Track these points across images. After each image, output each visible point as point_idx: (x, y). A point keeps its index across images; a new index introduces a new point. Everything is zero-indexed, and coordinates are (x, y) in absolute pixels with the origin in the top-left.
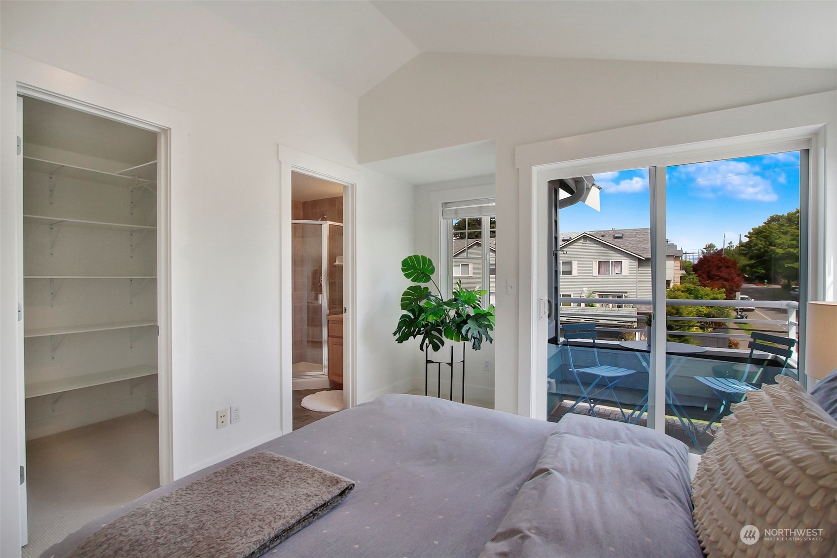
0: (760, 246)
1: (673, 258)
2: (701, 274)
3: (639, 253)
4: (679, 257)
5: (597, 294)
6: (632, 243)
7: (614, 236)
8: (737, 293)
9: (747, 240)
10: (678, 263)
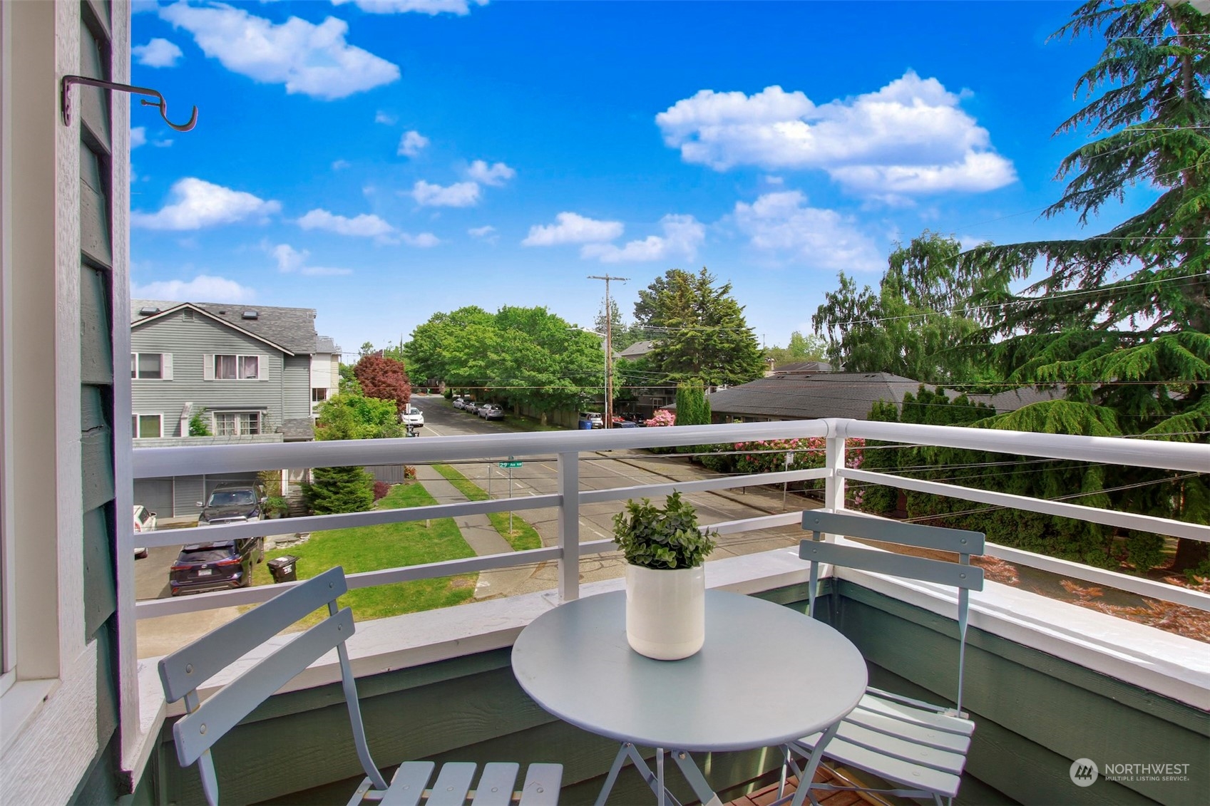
0: (425, 347)
1: (329, 357)
2: (364, 380)
3: (285, 345)
4: (337, 356)
5: (213, 412)
6: (274, 328)
7: (242, 315)
8: (407, 404)
9: (412, 339)
10: (336, 365)
